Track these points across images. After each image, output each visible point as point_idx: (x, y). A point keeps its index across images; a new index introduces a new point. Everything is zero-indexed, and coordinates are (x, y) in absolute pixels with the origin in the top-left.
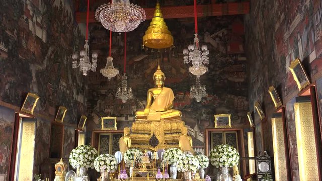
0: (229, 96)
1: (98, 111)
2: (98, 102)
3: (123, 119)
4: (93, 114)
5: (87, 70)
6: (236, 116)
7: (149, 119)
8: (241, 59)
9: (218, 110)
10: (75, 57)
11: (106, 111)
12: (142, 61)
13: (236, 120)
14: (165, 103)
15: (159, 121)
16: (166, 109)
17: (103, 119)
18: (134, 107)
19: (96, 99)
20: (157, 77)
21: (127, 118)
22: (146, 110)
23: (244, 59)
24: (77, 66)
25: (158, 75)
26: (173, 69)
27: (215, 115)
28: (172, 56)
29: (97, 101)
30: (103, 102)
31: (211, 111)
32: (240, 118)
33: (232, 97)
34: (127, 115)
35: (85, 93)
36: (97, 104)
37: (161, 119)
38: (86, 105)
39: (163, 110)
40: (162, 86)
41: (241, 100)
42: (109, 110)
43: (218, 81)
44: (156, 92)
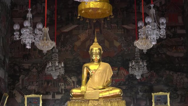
0: (168, 72)
1: (21, 88)
2: (21, 77)
3: (50, 97)
4: (15, 92)
5: (30, 42)
6: (175, 95)
7: (86, 98)
8: (180, 31)
9: (155, 87)
10: (16, 27)
11: (30, 88)
12: (71, 31)
13: (175, 99)
14: (103, 79)
15: (98, 100)
16: (105, 86)
17: (26, 97)
18: (62, 84)
19: (18, 75)
20: (94, 51)
21: (53, 96)
22: (83, 88)
23: (183, 32)
24: (19, 37)
25: (95, 49)
26: (106, 41)
27: (152, 94)
28: (104, 28)
29: (19, 76)
30: (27, 78)
31: (148, 88)
32: (180, 96)
33: (171, 73)
34: (54, 93)
35: (5, 68)
36: (19, 80)
37: (100, 98)
38: (6, 81)
39: (101, 87)
40: (99, 61)
41: (180, 77)
42: (33, 87)
43: (155, 56)
44: (93, 67)
